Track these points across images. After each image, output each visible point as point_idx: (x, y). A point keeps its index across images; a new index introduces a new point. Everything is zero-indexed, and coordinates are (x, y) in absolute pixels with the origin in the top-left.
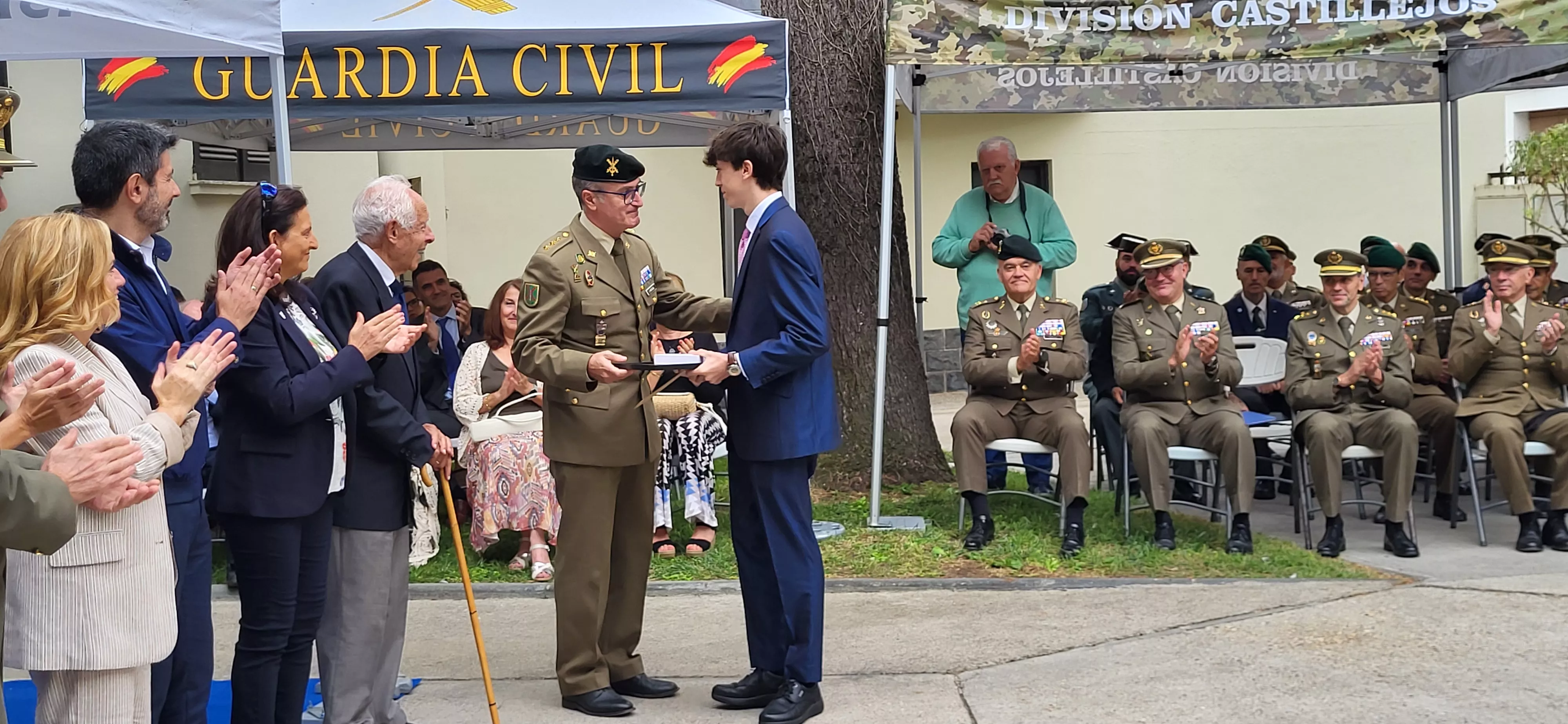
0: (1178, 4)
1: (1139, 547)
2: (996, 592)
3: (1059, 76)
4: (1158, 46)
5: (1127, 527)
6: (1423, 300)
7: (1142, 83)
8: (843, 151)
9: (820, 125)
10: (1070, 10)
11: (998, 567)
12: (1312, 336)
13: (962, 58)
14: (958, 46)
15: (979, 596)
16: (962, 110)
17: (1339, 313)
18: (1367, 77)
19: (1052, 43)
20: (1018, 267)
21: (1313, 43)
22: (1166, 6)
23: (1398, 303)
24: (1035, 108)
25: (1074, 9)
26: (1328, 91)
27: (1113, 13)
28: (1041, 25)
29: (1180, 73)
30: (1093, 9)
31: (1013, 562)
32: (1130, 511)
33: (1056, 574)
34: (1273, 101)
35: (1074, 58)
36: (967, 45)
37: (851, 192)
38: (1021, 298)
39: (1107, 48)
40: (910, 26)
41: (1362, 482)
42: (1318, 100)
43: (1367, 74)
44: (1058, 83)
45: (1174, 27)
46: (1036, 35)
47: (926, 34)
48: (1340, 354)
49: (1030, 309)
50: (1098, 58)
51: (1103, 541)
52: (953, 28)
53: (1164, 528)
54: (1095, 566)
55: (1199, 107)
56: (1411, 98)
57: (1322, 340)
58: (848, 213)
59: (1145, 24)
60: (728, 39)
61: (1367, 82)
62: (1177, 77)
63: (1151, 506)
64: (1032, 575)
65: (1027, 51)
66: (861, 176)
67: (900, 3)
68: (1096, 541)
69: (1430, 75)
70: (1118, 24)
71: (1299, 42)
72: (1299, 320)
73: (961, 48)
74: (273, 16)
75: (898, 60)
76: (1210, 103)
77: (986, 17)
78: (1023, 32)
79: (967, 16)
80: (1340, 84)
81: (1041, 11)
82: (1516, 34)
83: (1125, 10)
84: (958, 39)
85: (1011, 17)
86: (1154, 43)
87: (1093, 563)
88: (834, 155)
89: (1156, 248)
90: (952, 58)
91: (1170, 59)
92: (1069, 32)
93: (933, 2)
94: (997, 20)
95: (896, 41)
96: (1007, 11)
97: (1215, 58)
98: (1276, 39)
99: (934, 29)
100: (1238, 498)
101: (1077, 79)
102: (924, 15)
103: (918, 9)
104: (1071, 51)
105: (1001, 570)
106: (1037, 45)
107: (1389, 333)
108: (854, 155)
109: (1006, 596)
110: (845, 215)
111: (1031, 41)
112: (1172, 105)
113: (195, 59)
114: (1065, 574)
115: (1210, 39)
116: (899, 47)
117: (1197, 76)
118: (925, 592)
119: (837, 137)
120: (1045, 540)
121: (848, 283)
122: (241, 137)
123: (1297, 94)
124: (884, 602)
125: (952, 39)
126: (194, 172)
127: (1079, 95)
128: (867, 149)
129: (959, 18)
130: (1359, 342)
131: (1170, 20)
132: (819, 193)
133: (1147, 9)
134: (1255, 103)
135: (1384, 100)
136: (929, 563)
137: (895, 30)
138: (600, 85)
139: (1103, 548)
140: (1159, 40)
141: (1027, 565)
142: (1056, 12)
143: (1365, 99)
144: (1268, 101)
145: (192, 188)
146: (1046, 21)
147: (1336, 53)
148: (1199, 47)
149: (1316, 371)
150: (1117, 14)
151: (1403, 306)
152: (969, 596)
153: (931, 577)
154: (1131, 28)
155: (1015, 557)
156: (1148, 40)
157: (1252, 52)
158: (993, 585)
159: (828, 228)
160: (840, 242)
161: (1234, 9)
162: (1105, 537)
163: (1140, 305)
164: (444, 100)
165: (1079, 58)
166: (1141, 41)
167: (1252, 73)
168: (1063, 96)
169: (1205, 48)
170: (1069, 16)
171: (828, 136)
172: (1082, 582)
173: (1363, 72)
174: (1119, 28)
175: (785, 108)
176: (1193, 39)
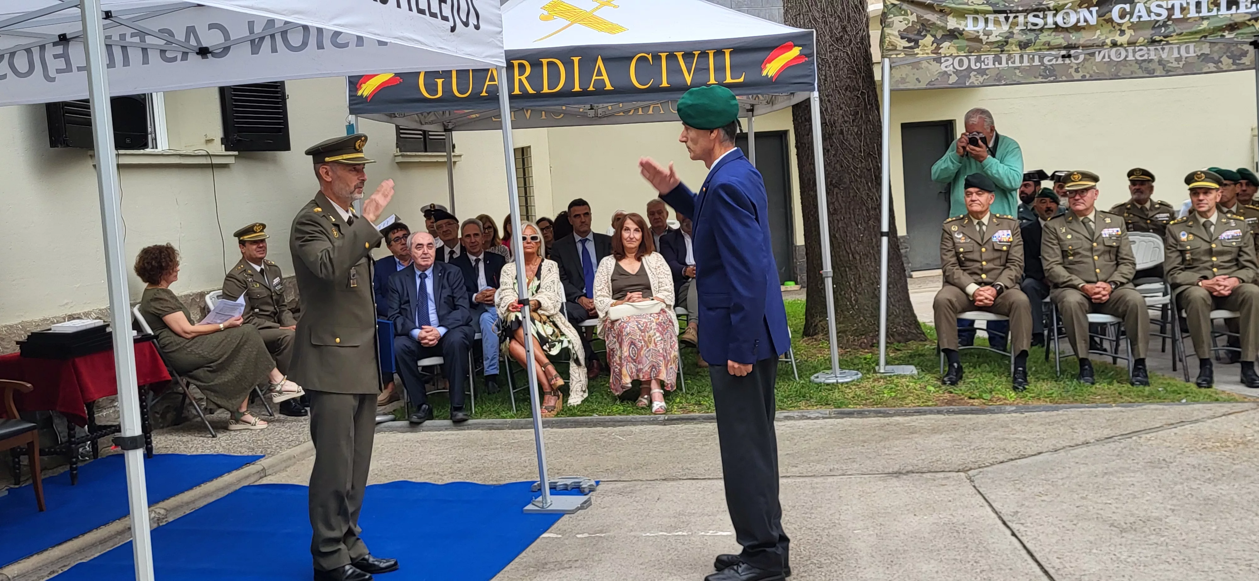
1: (1069, 383)
2: (974, 416)
4: (1073, 38)
5: (1058, 369)
6: (1251, 206)
7: (1043, 64)
8: (846, 118)
9: (829, 101)
10: (1011, 16)
11: (974, 399)
12: (1184, 235)
13: (936, 51)
14: (933, 43)
15: (964, 419)
16: (916, 87)
17: (1202, 216)
18: (1202, 54)
19: (1000, 38)
20: (974, 194)
21: (1185, 31)
22: (1079, 10)
23: (1238, 209)
24: (967, 84)
25: (1014, 15)
26: (1175, 64)
27: (1041, 16)
28: (991, 27)
29: (1069, 56)
30: (1028, 14)
31: (984, 395)
32: (1060, 358)
33: (1015, 403)
34: (1136, 73)
35: (1014, 48)
36: (939, 42)
37: (852, 146)
38: (978, 215)
39: (1038, 41)
40: (899, 31)
41: (1217, 335)
42: (1168, 71)
43: (1202, 52)
45: (1085, 24)
46: (988, 34)
47: (911, 36)
48: (1205, 246)
49: (986, 223)
50: (1031, 48)
51: (1043, 380)
52: (929, 31)
53: (1086, 369)
54: (1041, 396)
55: (1083, 79)
56: (1234, 67)
57: (1191, 237)
58: (851, 160)
59: (1065, 23)
60: (777, 45)
61: (1203, 57)
62: (1067, 59)
63: (1076, 354)
64: (998, 403)
65: (981, 45)
66: (859, 135)
67: (892, 16)
68: (1038, 379)
69: (1248, 50)
70: (1046, 24)
71: (1174, 31)
72: (1174, 224)
73: (935, 45)
74: (499, 40)
75: (891, 55)
76: (1091, 76)
77: (952, 23)
78: (978, 32)
79: (939, 22)
80: (1184, 60)
81: (991, 17)
83: (1050, 14)
84: (933, 39)
85: (970, 21)
86: (1071, 36)
87: (1039, 395)
88: (840, 121)
89: (1077, 176)
90: (929, 52)
91: (1083, 47)
92: (1011, 30)
93: (915, 14)
94: (960, 24)
95: (890, 42)
96: (966, 18)
97: (1114, 44)
98: (1158, 30)
99: (916, 32)
100: (1138, 347)
101: (997, 63)
102: (909, 23)
103: (904, 19)
104: (1012, 44)
105: (976, 400)
106: (988, 41)
107: (1239, 231)
108: (853, 121)
109: (982, 418)
110: (848, 161)
111: (984, 38)
112: (1064, 78)
113: (420, 72)
114: (1021, 402)
115: (1110, 31)
116: (892, 45)
117: (1082, 57)
118: (925, 416)
119: (841, 109)
120: (1002, 380)
121: (852, 207)
122: (431, 123)
123: (1153, 67)
124: (898, 424)
125: (929, 39)
126: (397, 147)
127: (998, 74)
128: (861, 116)
129: (934, 24)
130: (1217, 238)
131: (1082, 20)
132: (830, 147)
133: (1066, 13)
134: (1123, 74)
135: (1215, 69)
136: (925, 397)
137: (889, 34)
138: (689, 79)
139: (1044, 384)
140: (1075, 34)
141: (993, 397)
142: (1001, 17)
143: (1202, 69)
144: (1132, 73)
145: (397, 158)
146: (994, 24)
147: (1201, 38)
148: (1103, 37)
149: (1188, 258)
150: (1045, 17)
151: (1242, 211)
152: (957, 419)
153: (928, 406)
154: (1054, 26)
155: (986, 392)
156: (1067, 34)
157: (1141, 39)
158: (972, 410)
159: (836, 171)
160: (845, 180)
162: (1043, 376)
163: (1062, 217)
164: (584, 93)
165: (1018, 48)
166: (1062, 36)
167: (1120, 54)
168: (987, 75)
169: (1107, 38)
170: (1010, 20)
171: (835, 109)
172: (1035, 407)
173: (1200, 50)
174: (1046, 27)
175: (814, 90)
176: (1098, 32)
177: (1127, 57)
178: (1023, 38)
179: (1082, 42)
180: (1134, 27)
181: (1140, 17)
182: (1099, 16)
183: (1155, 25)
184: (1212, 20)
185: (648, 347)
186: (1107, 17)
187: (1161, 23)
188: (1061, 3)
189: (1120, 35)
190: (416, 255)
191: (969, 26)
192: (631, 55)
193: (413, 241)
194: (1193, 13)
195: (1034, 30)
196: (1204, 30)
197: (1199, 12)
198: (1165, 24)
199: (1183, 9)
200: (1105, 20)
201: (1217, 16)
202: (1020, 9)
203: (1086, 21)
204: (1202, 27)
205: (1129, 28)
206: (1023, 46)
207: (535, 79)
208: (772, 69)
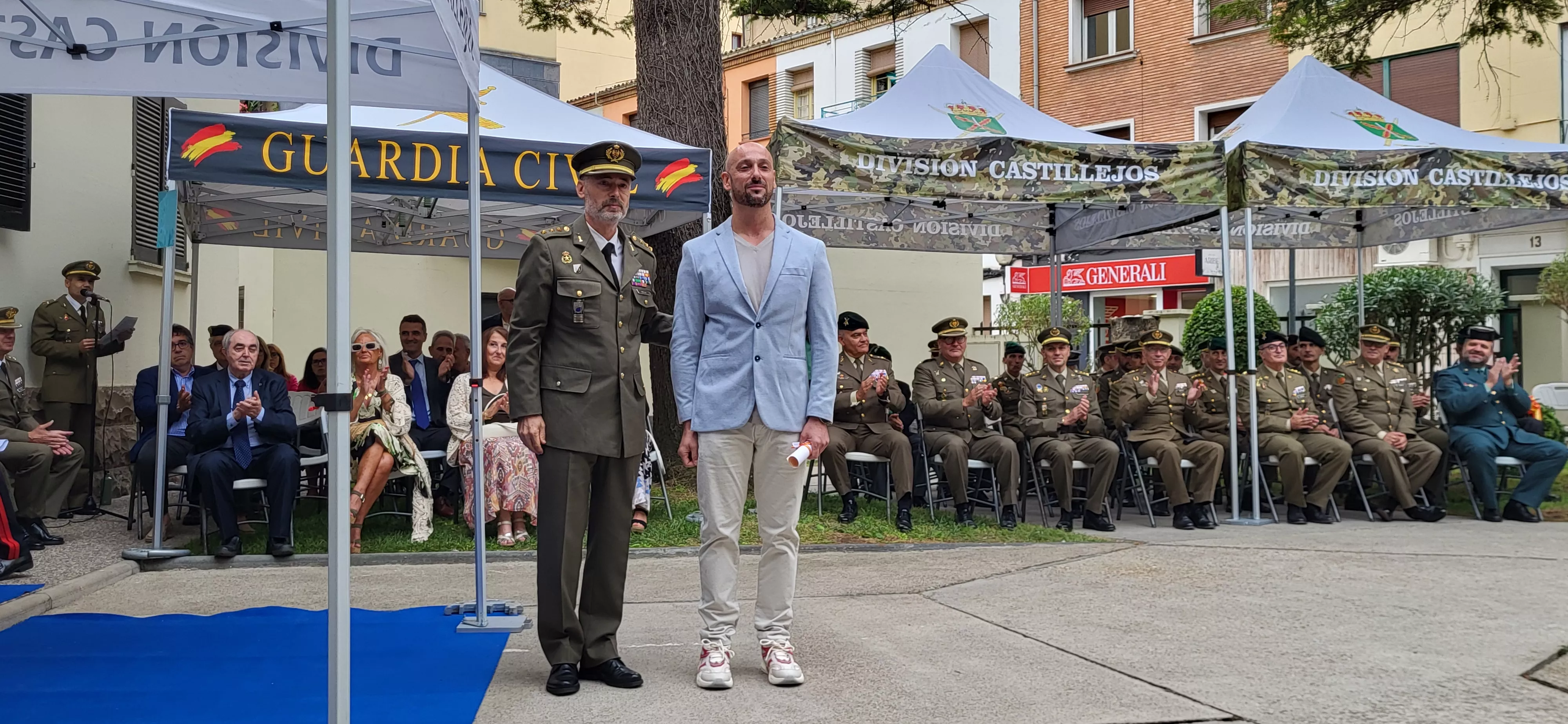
0: (969, 160)
3: (811, 221)
27: (927, 163)
44: (810, 226)
47: (804, 167)
70: (931, 171)
82: (1170, 197)
83: (935, 162)
90: (822, 185)
97: (991, 198)
98: (1029, 188)
115: (988, 185)
125: (822, 173)
140: (956, 183)
148: (981, 190)
150: (930, 164)
161: (1003, 167)
166: (945, 183)
170: (899, 163)
176: (977, 185)
177: (941, 231)
178: (911, 182)
179: (963, 192)
180: (1007, 183)
181: (1013, 175)
182: (979, 169)
183: (1026, 184)
184: (1074, 185)
185: (516, 474)
186: (985, 171)
187: (1031, 183)
188: (946, 152)
189: (996, 190)
190: (234, 357)
191: (860, 164)
192: (518, 151)
193: (231, 340)
194: (1058, 177)
195: (920, 176)
196: (1067, 194)
197: (1063, 176)
198: (1034, 185)
199: (1050, 172)
200: (983, 174)
201: (1078, 181)
202: (909, 153)
203: (966, 172)
204: (1066, 191)
205: (1004, 184)
206: (910, 189)
207: (405, 164)
208: (666, 184)
